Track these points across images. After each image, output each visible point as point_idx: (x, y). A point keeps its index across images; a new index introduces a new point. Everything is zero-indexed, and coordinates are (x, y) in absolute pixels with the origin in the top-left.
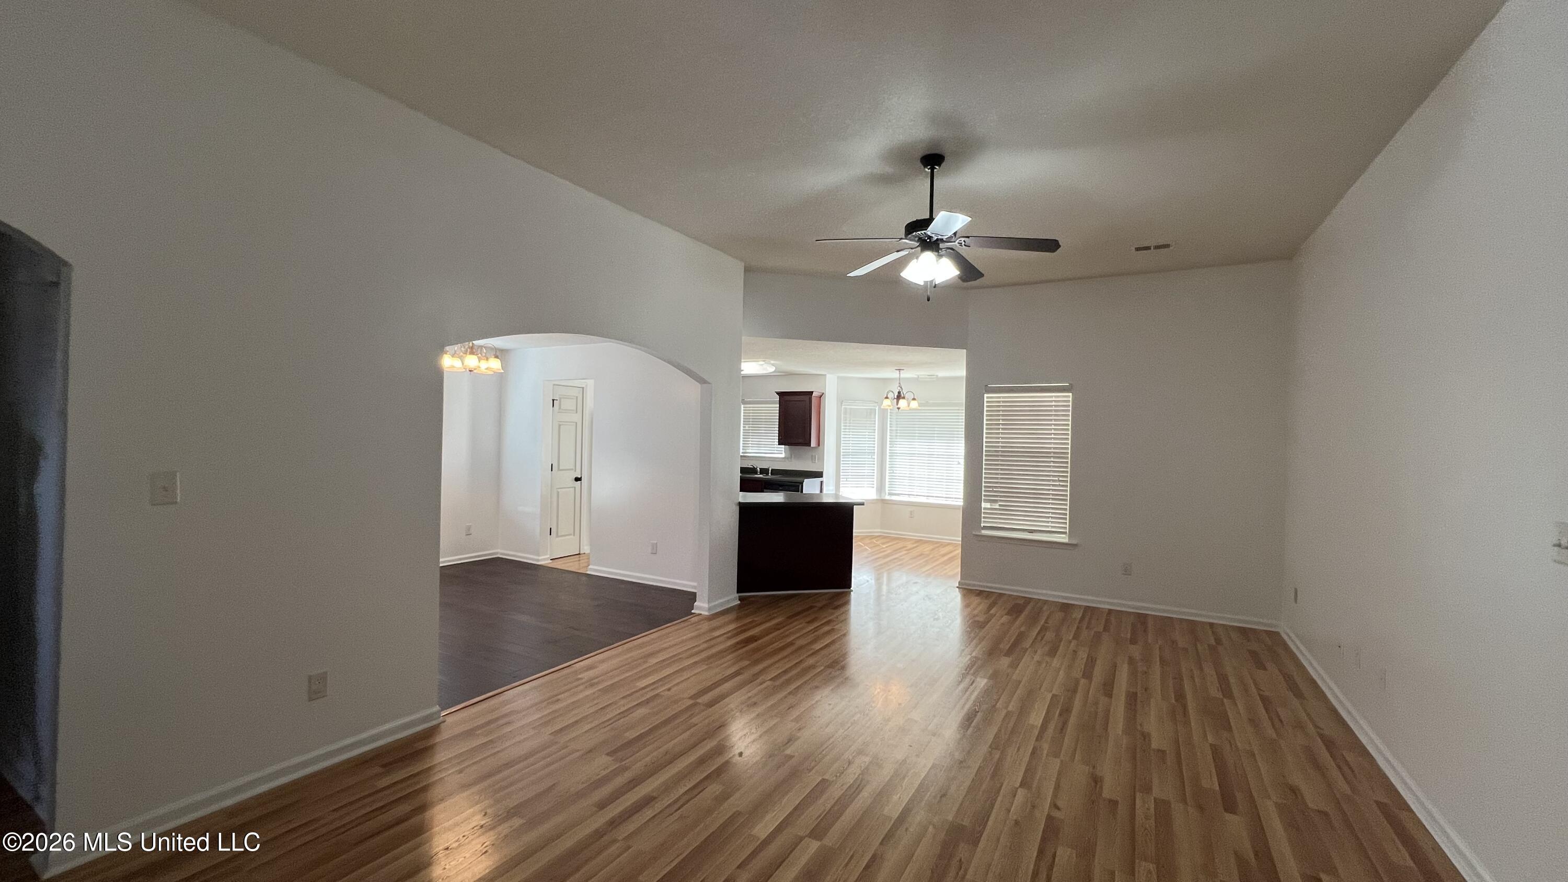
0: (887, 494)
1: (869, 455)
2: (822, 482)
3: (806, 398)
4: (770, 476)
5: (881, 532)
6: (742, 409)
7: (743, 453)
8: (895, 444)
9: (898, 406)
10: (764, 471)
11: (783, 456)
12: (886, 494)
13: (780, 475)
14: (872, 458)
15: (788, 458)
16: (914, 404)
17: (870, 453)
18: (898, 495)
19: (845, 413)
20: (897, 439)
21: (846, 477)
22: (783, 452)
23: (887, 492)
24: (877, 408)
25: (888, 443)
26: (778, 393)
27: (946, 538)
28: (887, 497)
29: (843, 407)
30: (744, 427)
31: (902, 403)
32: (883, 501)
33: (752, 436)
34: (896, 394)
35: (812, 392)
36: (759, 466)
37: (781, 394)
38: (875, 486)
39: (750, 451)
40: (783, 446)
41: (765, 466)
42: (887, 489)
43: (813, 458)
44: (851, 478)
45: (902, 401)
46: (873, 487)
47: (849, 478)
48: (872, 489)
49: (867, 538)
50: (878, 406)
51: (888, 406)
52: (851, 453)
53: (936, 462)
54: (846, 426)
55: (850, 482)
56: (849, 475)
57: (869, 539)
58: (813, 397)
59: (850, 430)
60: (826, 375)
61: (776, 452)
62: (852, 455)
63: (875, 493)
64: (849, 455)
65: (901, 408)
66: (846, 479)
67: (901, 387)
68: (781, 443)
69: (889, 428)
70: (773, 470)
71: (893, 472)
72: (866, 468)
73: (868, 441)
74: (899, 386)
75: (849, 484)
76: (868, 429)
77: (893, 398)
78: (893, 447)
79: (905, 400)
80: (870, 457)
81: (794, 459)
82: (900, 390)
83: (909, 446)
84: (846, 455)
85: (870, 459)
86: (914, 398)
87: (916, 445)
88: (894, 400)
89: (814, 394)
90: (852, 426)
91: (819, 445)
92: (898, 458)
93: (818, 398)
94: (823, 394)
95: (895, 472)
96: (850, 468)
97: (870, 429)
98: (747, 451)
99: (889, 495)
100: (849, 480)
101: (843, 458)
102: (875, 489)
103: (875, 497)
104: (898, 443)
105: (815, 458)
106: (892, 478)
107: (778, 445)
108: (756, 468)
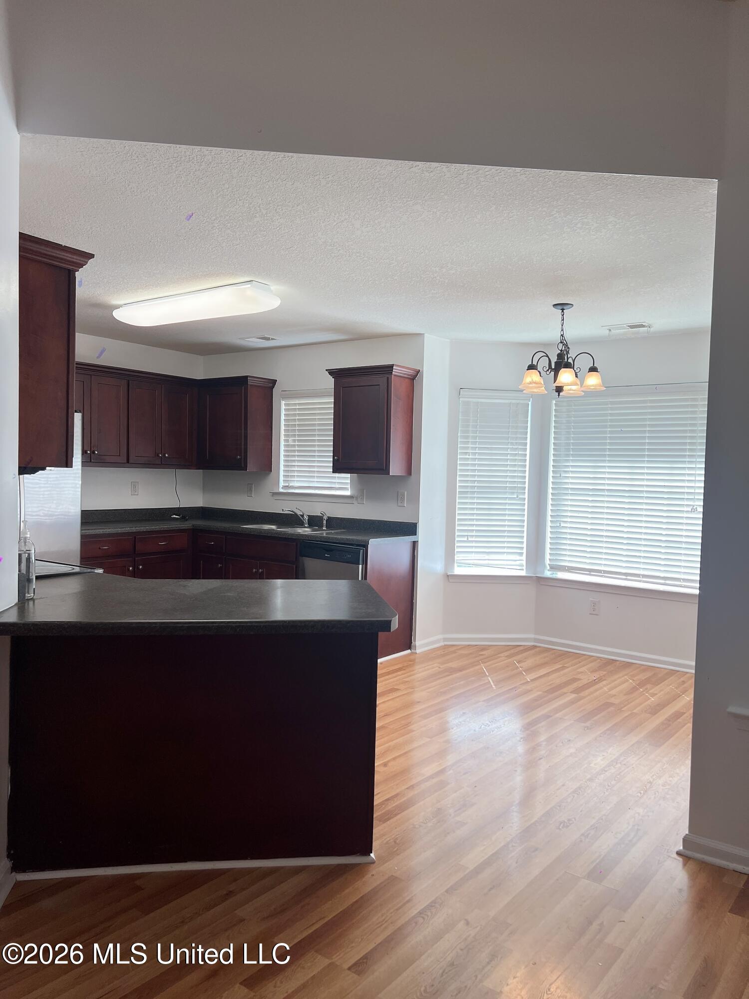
0: (548, 568)
1: (513, 493)
2: (415, 544)
3: (381, 380)
4: (324, 533)
5: (536, 640)
6: (283, 407)
7: (284, 487)
8: (565, 472)
9: (557, 384)
10: (315, 521)
11: (348, 493)
12: (545, 566)
13: (344, 528)
14: (517, 498)
15: (357, 498)
16: (593, 380)
17: (514, 488)
18: (570, 569)
19: (466, 412)
20: (567, 461)
21: (466, 534)
22: (349, 486)
23: (547, 562)
25: (551, 469)
26: (332, 372)
27: (664, 661)
28: (548, 574)
29: (461, 399)
30: (286, 440)
31: (566, 376)
32: (541, 581)
33: (298, 456)
34: (554, 359)
35: (391, 367)
36: (307, 510)
37: (338, 374)
38: (524, 551)
39: (297, 484)
40: (348, 475)
41: (316, 509)
42: (548, 557)
44: (476, 536)
45: (565, 372)
46: (521, 554)
47: (472, 536)
48: (518, 558)
49: (502, 655)
50: (531, 399)
51: (534, 385)
52: (477, 489)
53: (645, 507)
54: (467, 437)
55: (474, 544)
56: (472, 531)
57: (506, 655)
58: (393, 376)
59: (476, 445)
60: (424, 334)
61: (337, 486)
62: (478, 493)
63: (525, 564)
64: (473, 493)
65: (565, 388)
66: (466, 537)
67: (565, 342)
68: (338, 468)
69: (552, 441)
70: (330, 519)
71: (559, 525)
72: (507, 518)
73: (511, 466)
74: (561, 342)
75: (472, 547)
76: (512, 444)
77: (547, 368)
78: (560, 476)
79: (572, 369)
80: (516, 496)
81: (362, 499)
82: (561, 351)
83: (592, 476)
84: (466, 492)
85: (516, 500)
86: (592, 365)
87: (604, 473)
88: (550, 373)
89: (396, 371)
90: (480, 438)
91: (409, 471)
92: (570, 498)
93: (407, 380)
94: (418, 372)
95: (563, 525)
96: (475, 517)
97: (516, 443)
98: (290, 485)
99: (553, 570)
100: (474, 539)
101: (460, 498)
102: (524, 557)
103: (523, 573)
104: (571, 469)
105: (404, 496)
106: (557, 537)
107: (333, 472)
108: (302, 516)
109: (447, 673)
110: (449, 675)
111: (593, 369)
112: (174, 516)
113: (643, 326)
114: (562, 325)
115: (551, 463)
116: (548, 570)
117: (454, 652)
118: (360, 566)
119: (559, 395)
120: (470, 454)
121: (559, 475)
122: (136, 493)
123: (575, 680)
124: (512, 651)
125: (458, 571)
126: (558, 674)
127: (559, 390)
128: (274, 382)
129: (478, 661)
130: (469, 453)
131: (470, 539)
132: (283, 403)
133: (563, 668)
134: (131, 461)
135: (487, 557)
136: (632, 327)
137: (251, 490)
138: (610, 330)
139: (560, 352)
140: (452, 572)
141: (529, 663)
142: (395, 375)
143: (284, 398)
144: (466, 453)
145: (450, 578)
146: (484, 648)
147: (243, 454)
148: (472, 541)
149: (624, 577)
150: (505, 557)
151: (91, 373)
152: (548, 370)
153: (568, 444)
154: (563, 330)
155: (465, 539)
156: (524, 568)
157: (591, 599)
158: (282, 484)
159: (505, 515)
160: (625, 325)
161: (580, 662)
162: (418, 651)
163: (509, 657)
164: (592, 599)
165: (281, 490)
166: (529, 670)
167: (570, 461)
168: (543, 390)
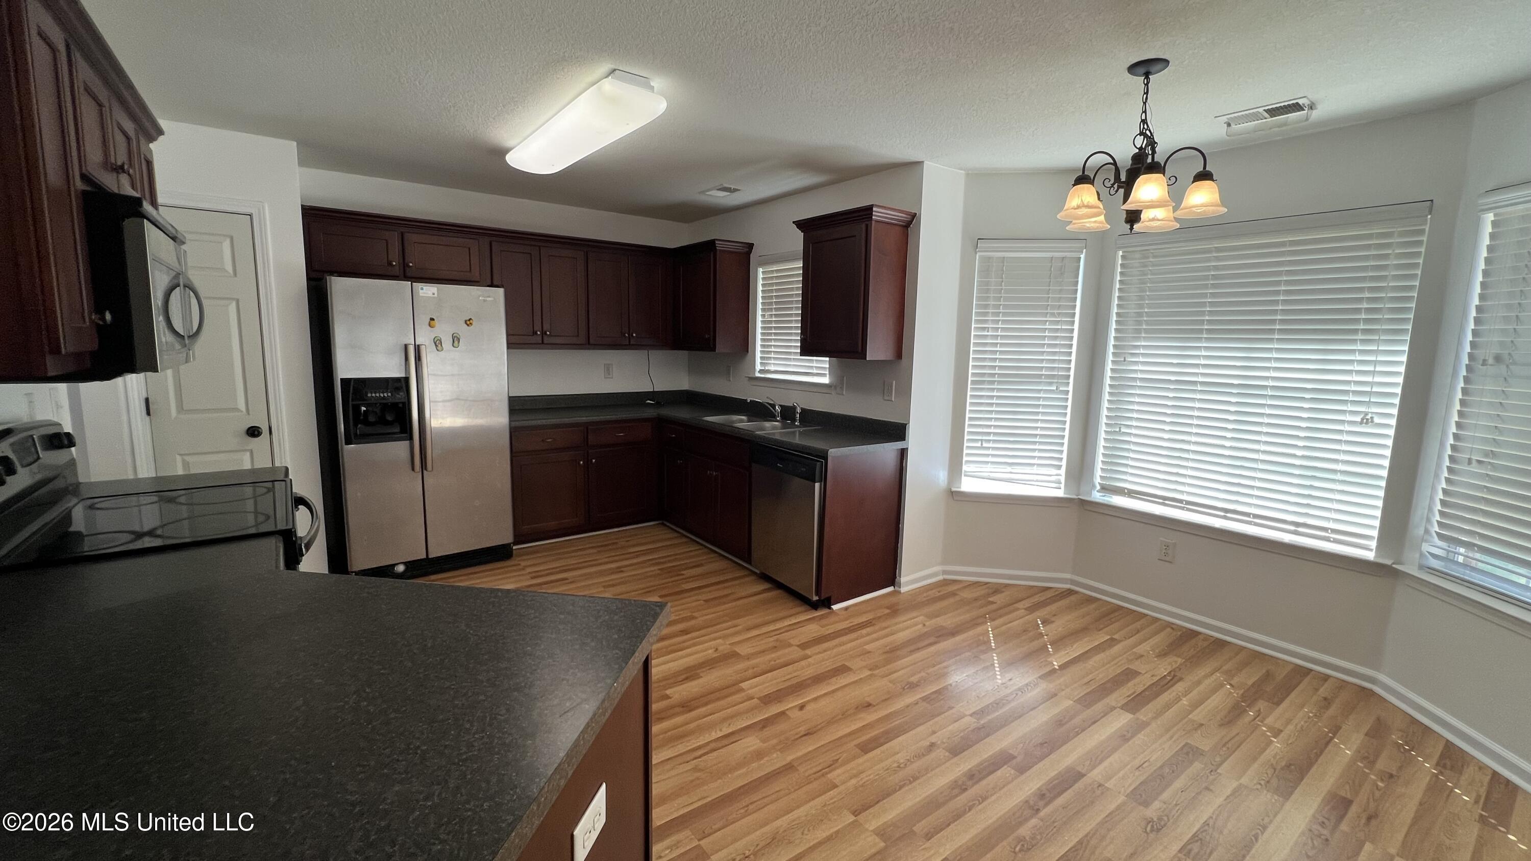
0: (1098, 487)
1: (1051, 384)
2: (903, 453)
3: (858, 229)
5: (1073, 582)
6: (760, 276)
7: (761, 371)
8: (1133, 354)
9: (1130, 207)
10: (787, 413)
11: (826, 380)
12: (1094, 486)
13: (819, 425)
14: (1057, 391)
15: (835, 387)
16: (1202, 197)
17: (1053, 376)
18: (1131, 494)
19: (986, 271)
20: (1137, 339)
21: (980, 438)
22: (825, 372)
23: (1098, 480)
24: (1083, 256)
25: (1111, 350)
26: (801, 225)
28: (1097, 496)
29: (978, 254)
30: (763, 316)
31: (1148, 189)
32: (1085, 505)
33: (775, 334)
34: (1126, 164)
35: (870, 209)
36: (780, 399)
37: (805, 227)
38: (1064, 464)
39: (772, 368)
40: (827, 359)
41: (790, 399)
42: (1098, 473)
43: (885, 390)
44: (995, 441)
45: (1147, 181)
46: (1059, 467)
47: (989, 441)
48: (1054, 471)
49: (1020, 605)
50: (1085, 250)
51: (1084, 211)
52: (998, 377)
53: (1268, 411)
54: (986, 306)
55: (990, 452)
56: (989, 434)
57: (1028, 605)
58: (873, 222)
59: (999, 316)
60: (923, 162)
61: (815, 371)
62: (999, 382)
63: (1063, 480)
64: (993, 382)
65: (1144, 216)
66: (980, 443)
67: (1148, 132)
68: (808, 349)
69: (1115, 310)
70: (804, 411)
71: (1118, 430)
72: (1040, 417)
73: (1049, 345)
74: (1141, 134)
75: (988, 455)
76: (1053, 315)
77: (1112, 182)
78: (1125, 361)
79: (1162, 175)
80: (1055, 388)
81: (842, 388)
82: (1140, 149)
83: (1175, 361)
84: (983, 382)
85: (1057, 393)
86: (1202, 169)
87: (1198, 357)
88: (1117, 191)
89: (877, 214)
90: (1005, 307)
91: (899, 355)
92: (1138, 392)
93: (897, 228)
94: (914, 216)
95: (1123, 430)
96: (993, 416)
97: (1059, 314)
98: (766, 368)
99: (1103, 491)
100: (991, 445)
101: (972, 389)
102: (1063, 471)
103: (1060, 493)
104: (1142, 351)
105: (891, 386)
106: (1114, 443)
107: (803, 353)
108: (773, 406)
109: (932, 640)
110: (935, 643)
111: (1204, 176)
112: (649, 401)
113: (1297, 107)
114: (1145, 103)
115: (1112, 342)
116: (1097, 491)
117: (953, 594)
118: (817, 485)
119: (1131, 229)
120: (990, 329)
121: (1123, 359)
122: (611, 376)
123: (1129, 675)
124: (1037, 599)
125: (968, 485)
126: (1102, 655)
127: (1133, 217)
128: (750, 246)
129: (984, 616)
130: (988, 328)
131: (985, 445)
132: (760, 270)
133: (1112, 642)
134: (592, 341)
135: (1009, 469)
136: (1273, 112)
137: (729, 373)
138: (1229, 125)
139: (1137, 151)
140: (958, 488)
141: (1059, 626)
142: (877, 221)
143: (762, 264)
144: (983, 329)
145: (955, 496)
146: (997, 589)
147: (712, 333)
148: (988, 448)
149: (1222, 514)
150: (1035, 470)
151: (540, 244)
152: (1113, 185)
153: (1140, 315)
154: (1145, 112)
155: (979, 445)
156: (1062, 486)
157: (1162, 539)
158: (758, 367)
159: (1037, 413)
160: (1261, 110)
161: (1138, 632)
162: (904, 589)
163: (1031, 609)
164: (1164, 540)
165: (758, 375)
166: (1059, 642)
167: (1142, 339)
168: (1101, 222)
